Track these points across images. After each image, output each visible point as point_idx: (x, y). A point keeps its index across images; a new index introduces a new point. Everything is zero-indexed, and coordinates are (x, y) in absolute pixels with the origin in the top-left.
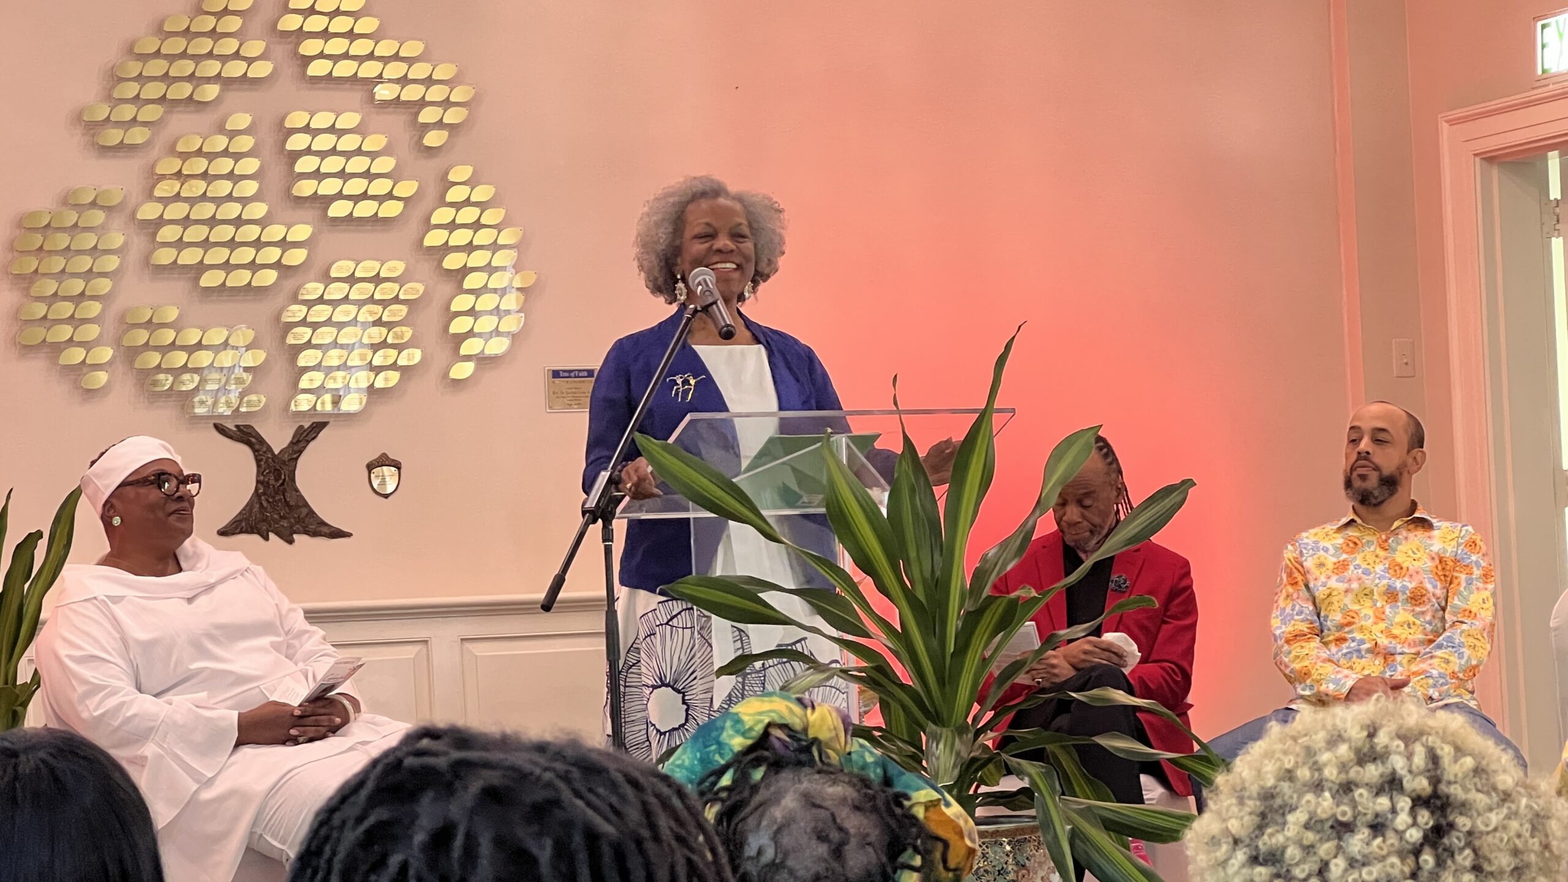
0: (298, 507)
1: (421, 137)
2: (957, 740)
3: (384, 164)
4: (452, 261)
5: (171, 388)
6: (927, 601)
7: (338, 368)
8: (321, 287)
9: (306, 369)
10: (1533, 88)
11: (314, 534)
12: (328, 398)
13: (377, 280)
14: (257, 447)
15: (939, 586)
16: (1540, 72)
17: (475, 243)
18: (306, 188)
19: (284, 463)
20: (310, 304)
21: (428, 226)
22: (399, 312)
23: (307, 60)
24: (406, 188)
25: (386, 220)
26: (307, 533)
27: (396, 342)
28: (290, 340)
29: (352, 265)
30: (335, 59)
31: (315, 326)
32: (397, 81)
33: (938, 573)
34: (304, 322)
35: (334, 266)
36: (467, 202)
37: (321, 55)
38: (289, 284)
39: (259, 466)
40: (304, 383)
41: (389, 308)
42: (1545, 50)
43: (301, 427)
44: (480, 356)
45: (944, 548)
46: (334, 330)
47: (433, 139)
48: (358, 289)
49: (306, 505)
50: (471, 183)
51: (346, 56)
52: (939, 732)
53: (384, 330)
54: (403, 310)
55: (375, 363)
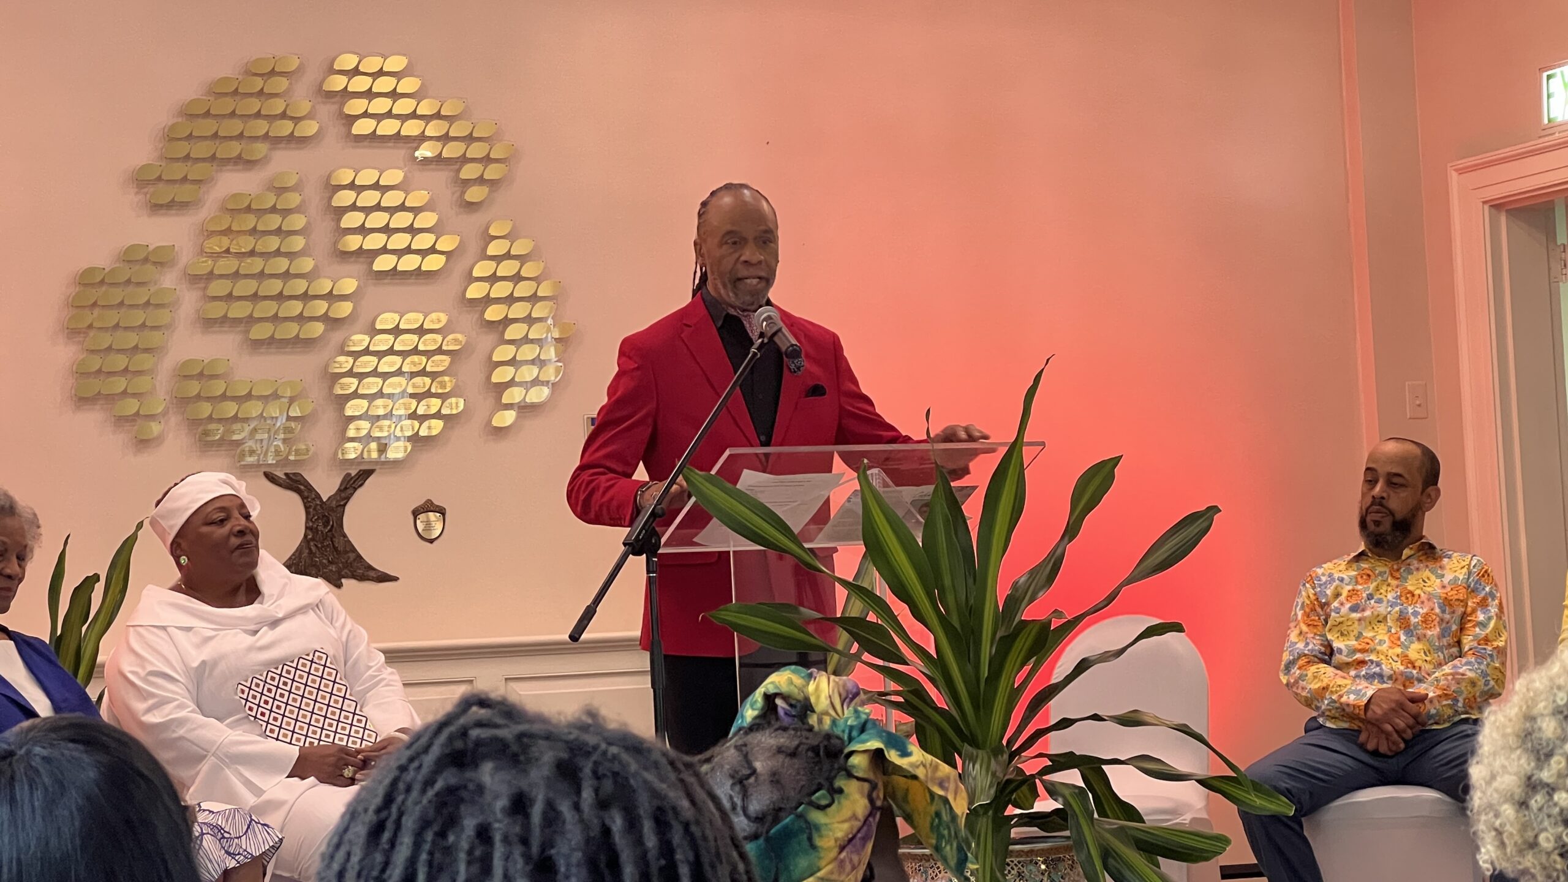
0: (346, 552)
1: (463, 193)
2: (993, 760)
3: (427, 219)
4: (493, 313)
5: (222, 439)
6: (962, 629)
7: (385, 417)
8: (367, 339)
9: (352, 419)
10: (1540, 137)
11: (362, 578)
12: (374, 445)
13: (421, 331)
14: (306, 494)
15: (973, 613)
16: (1546, 121)
17: (516, 295)
18: (353, 242)
19: (332, 510)
20: (356, 355)
21: (471, 279)
22: (441, 363)
23: (352, 119)
24: (447, 243)
25: (430, 274)
26: (354, 577)
27: (440, 391)
28: (338, 391)
29: (396, 317)
30: (379, 117)
31: (361, 376)
32: (438, 139)
33: (972, 602)
34: (350, 373)
35: (379, 318)
36: (508, 256)
37: (366, 115)
38: (337, 337)
39: (307, 513)
40: (351, 433)
41: (433, 359)
42: (1551, 100)
43: (348, 475)
44: (523, 404)
45: (977, 578)
46: (379, 381)
47: (474, 194)
48: (403, 341)
49: (354, 550)
50: (511, 237)
51: (389, 114)
52: (975, 754)
53: (428, 380)
54: (446, 360)
55: (420, 412)
